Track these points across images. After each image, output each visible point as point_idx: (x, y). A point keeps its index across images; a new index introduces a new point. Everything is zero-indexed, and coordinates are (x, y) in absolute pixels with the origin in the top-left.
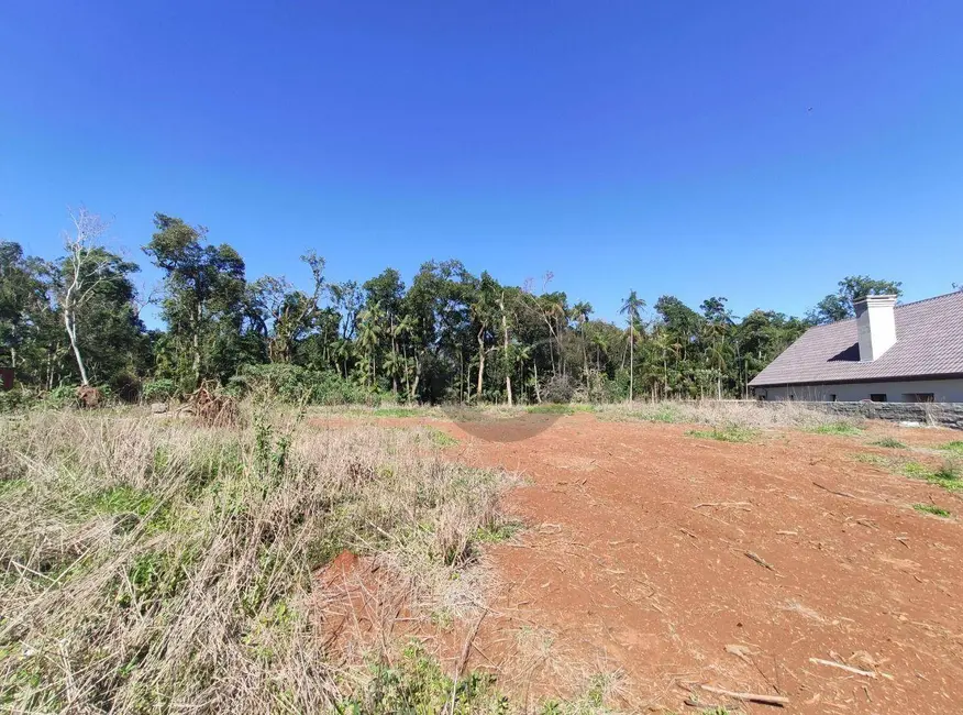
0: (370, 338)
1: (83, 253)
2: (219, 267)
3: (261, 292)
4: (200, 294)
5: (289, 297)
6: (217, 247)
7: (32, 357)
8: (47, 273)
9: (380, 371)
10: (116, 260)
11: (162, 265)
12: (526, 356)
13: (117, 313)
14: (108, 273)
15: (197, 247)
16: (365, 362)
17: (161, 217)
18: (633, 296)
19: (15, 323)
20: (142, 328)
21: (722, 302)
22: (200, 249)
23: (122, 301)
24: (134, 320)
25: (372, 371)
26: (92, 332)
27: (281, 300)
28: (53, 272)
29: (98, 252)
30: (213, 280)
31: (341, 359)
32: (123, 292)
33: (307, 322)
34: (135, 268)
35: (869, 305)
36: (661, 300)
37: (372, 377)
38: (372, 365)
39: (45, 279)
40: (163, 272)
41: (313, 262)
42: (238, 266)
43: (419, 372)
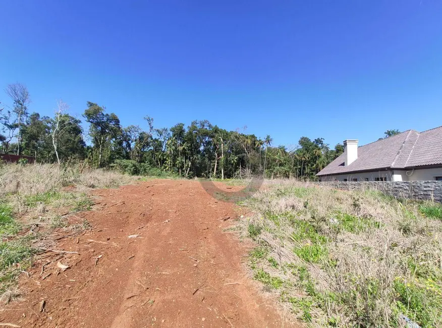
0: (170, 151)
1: (61, 116)
2: (110, 122)
3: (129, 132)
4: (103, 132)
5: (141, 134)
6: (109, 114)
7: (42, 154)
8: (50, 123)
9: (174, 165)
10: (73, 119)
11: (89, 121)
12: (236, 161)
13: (75, 139)
14: (70, 124)
15: (102, 114)
16: (169, 161)
17: (89, 103)
18: (268, 137)
19: (36, 142)
20: (85, 145)
21: (322, 140)
22: (103, 115)
23: (77, 134)
24: (82, 142)
25: (171, 165)
26: (64, 146)
27: (137, 135)
28: (52, 122)
29: (67, 116)
30: (107, 127)
31: (160, 159)
32: (77, 131)
33: (148, 144)
34: (80, 122)
35: (347, 143)
36: (302, 138)
37: (171, 167)
38: (171, 162)
39: (49, 125)
40: (89, 124)
41: (149, 120)
42: (117, 122)
43: (190, 166)
